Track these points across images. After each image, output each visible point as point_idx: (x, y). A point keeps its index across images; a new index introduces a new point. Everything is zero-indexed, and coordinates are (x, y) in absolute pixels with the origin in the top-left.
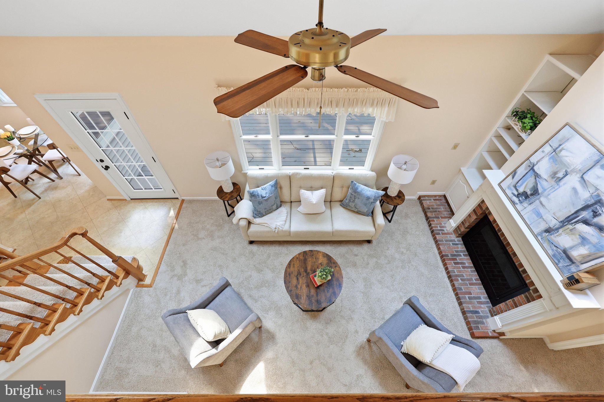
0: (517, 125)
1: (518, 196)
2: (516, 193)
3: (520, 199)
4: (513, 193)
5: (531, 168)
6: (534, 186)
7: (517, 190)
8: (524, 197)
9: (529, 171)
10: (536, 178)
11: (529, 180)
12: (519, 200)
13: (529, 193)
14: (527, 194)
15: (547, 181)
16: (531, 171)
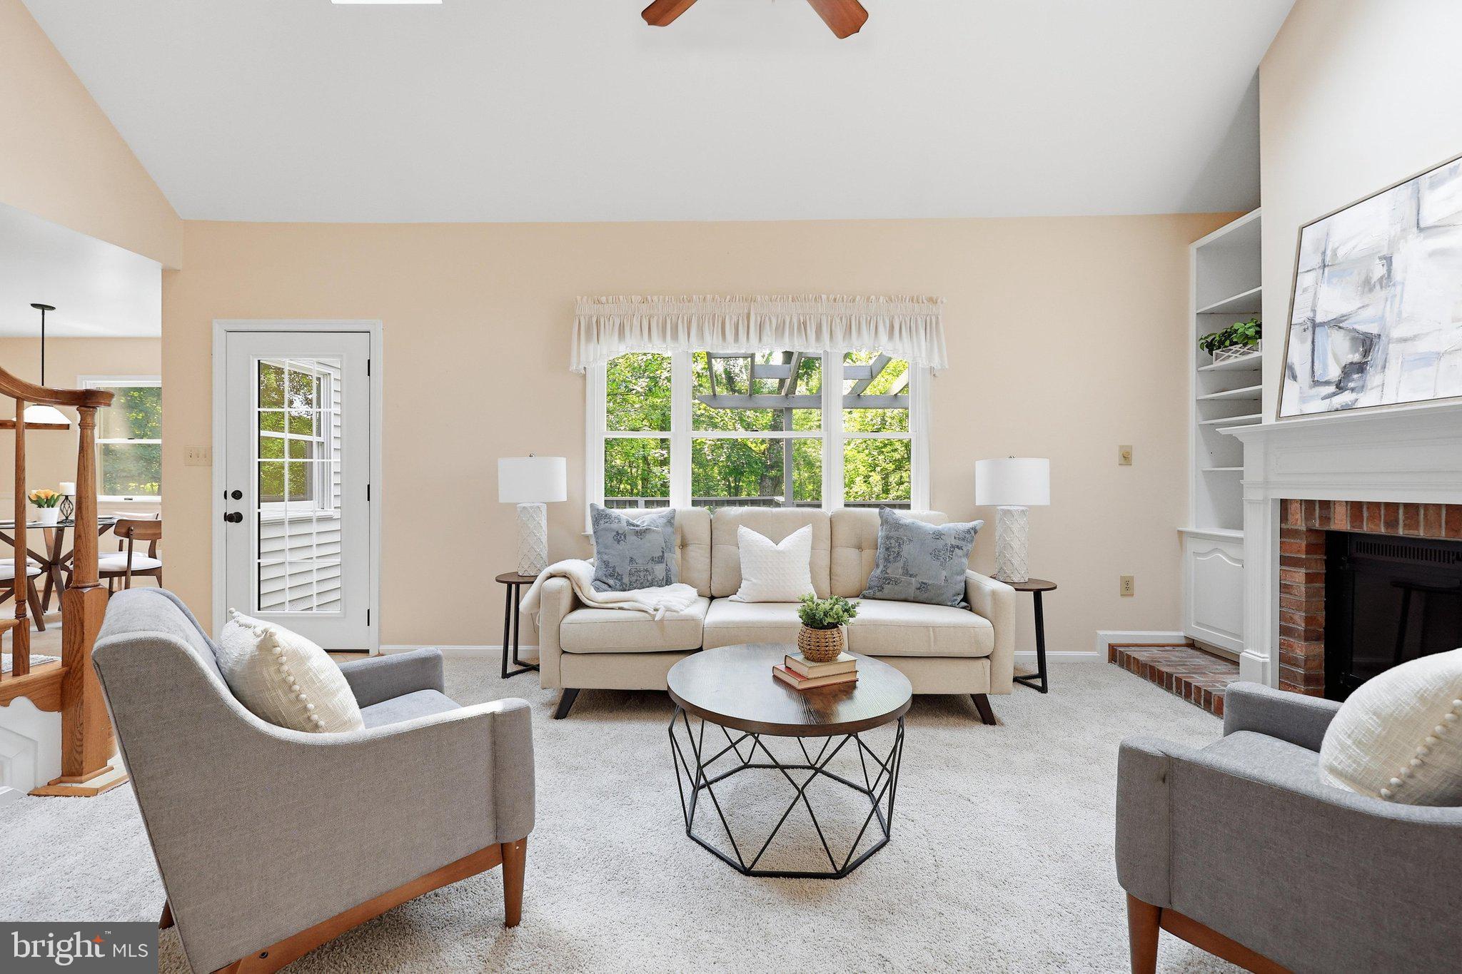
0: (1230, 356)
1: (1340, 387)
2: (1332, 389)
3: (1351, 385)
4: (1324, 398)
5: (1310, 329)
6: (1354, 339)
7: (1327, 383)
8: (1356, 376)
9: (1314, 333)
10: (1340, 328)
11: (1330, 346)
12: (1353, 390)
13: (1356, 357)
14: (1356, 364)
15: (1367, 305)
16: (1318, 330)
